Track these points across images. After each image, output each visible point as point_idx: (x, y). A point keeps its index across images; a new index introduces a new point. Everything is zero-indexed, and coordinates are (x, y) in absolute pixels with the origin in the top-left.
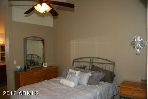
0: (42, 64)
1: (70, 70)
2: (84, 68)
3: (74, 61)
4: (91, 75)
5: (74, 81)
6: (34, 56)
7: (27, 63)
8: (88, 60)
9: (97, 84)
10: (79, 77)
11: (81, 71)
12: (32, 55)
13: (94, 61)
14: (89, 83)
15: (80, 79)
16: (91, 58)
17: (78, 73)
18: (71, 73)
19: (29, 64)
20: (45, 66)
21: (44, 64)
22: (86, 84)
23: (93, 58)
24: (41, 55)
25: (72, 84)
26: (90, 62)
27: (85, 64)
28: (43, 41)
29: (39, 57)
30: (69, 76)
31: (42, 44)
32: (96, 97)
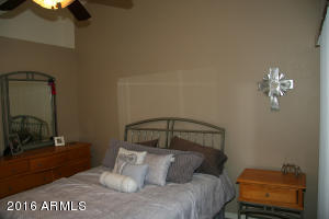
0: (52, 139)
1: (122, 151)
2: (154, 144)
3: (128, 127)
4: (172, 159)
5: (133, 177)
6: (30, 120)
8: (163, 125)
9: (189, 181)
10: (145, 166)
11: (149, 152)
12: (24, 117)
13: (175, 128)
14: (168, 180)
15: (148, 170)
16: (168, 120)
17: (141, 156)
18: (124, 158)
20: (59, 142)
21: (56, 138)
22: (162, 182)
23: (174, 120)
24: (48, 117)
25: (130, 185)
26: (167, 130)
27: (156, 135)
28: (51, 82)
29: (42, 123)
30: (120, 164)
31: (49, 89)
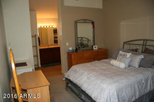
0: (92, 46)
1: (121, 52)
2: (136, 50)
3: (125, 43)
4: (143, 57)
5: (124, 63)
6: (84, 39)
7: (78, 45)
8: (141, 42)
9: (150, 67)
10: (130, 59)
11: (132, 54)
12: (82, 38)
13: (147, 44)
14: (140, 66)
15: (131, 61)
16: (144, 40)
17: (129, 55)
18: (121, 55)
19: (80, 46)
20: (95, 48)
21: (94, 46)
22: (137, 66)
23: (147, 40)
24: (91, 38)
25: (122, 65)
26: (143, 45)
27: (138, 47)
28: (93, 23)
29: (88, 40)
30: (119, 57)
31: (92, 26)
32: (148, 80)
